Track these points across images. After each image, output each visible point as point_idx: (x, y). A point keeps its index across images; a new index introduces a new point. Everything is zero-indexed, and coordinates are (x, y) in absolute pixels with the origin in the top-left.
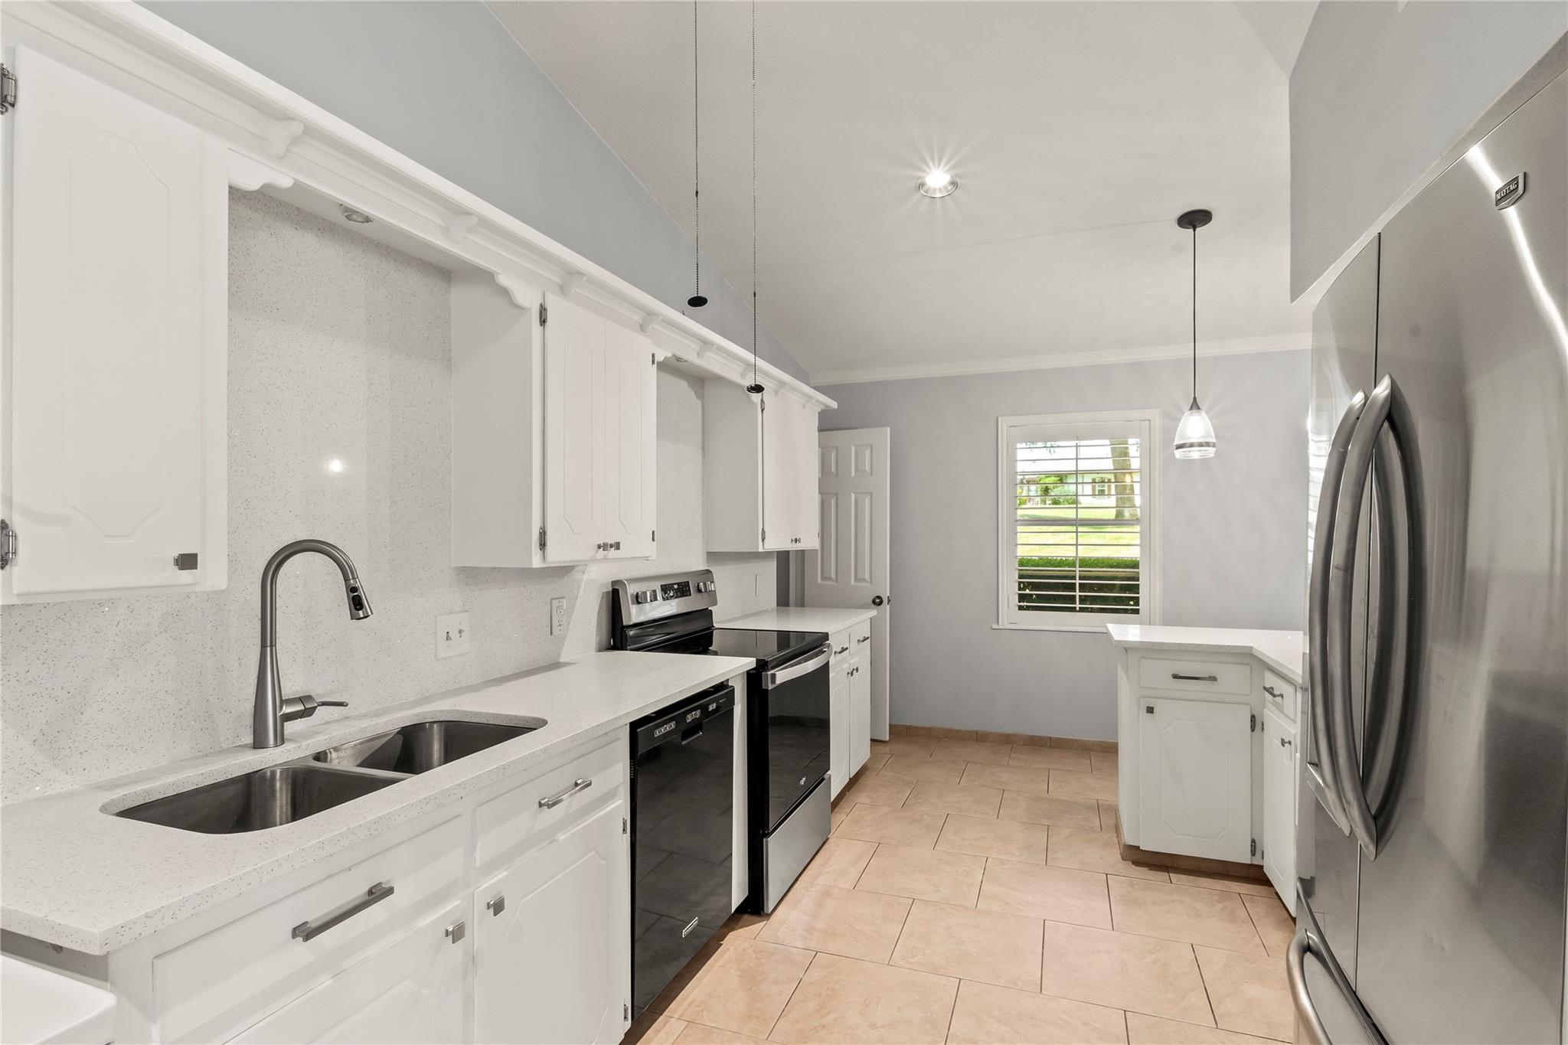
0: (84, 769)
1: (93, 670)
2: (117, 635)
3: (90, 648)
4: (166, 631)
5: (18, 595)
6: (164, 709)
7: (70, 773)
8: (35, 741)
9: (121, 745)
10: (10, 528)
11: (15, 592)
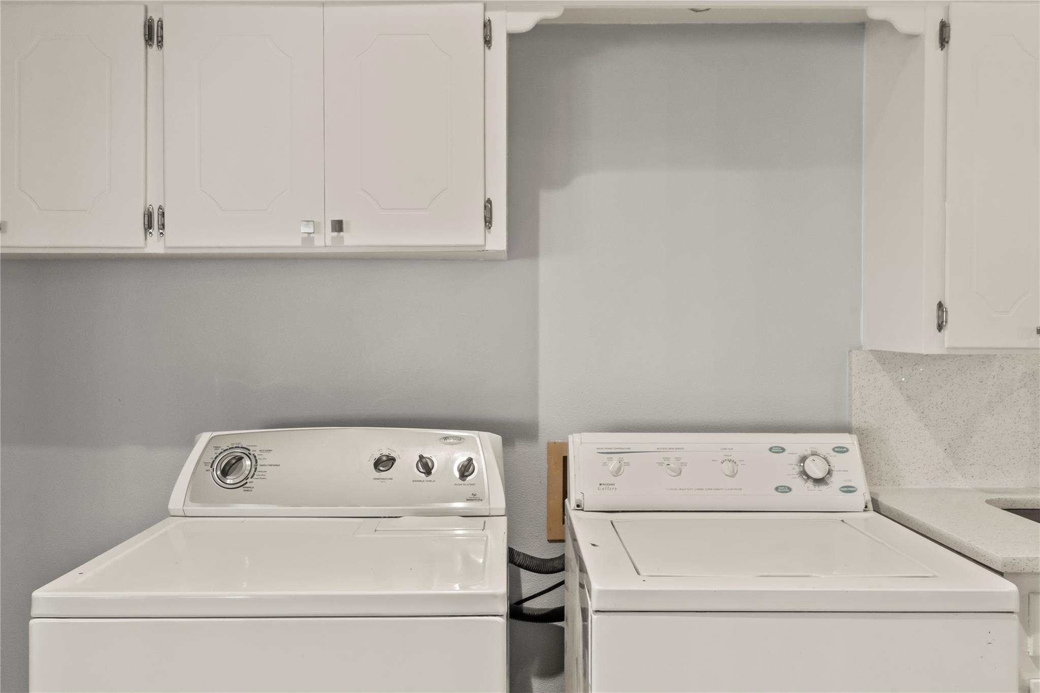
0: (972, 477)
1: (978, 408)
2: (993, 385)
3: (976, 392)
4: (1025, 387)
5: (948, 348)
6: (1023, 445)
7: (964, 477)
8: (945, 450)
9: (995, 465)
10: (944, 306)
11: (946, 346)
